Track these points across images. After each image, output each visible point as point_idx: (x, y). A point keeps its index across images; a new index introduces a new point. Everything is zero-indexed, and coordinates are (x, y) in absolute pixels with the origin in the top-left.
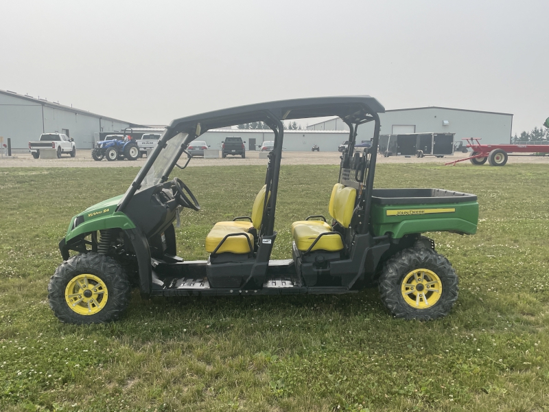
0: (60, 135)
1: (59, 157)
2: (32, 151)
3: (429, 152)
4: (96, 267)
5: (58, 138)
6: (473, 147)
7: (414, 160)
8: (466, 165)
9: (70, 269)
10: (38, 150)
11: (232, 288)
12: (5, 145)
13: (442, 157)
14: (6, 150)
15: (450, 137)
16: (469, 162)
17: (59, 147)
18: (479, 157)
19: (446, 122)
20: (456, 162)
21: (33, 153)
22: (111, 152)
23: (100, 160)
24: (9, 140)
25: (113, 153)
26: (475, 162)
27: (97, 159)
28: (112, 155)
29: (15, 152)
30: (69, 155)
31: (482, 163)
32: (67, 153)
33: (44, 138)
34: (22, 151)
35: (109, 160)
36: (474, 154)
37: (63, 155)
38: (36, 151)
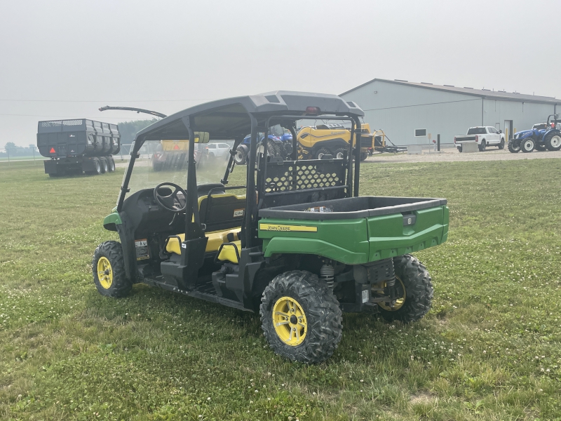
0: (487, 127)
1: (481, 150)
2: (457, 145)
5: (483, 131)
10: (461, 144)
12: (434, 141)
14: (436, 145)
17: (484, 140)
21: (458, 147)
22: (527, 143)
23: (517, 152)
24: (439, 136)
25: (530, 144)
27: (512, 151)
28: (529, 146)
29: (443, 148)
30: (497, 147)
32: (496, 145)
33: (471, 132)
34: (449, 145)
35: (525, 151)
37: (487, 148)
38: (460, 145)
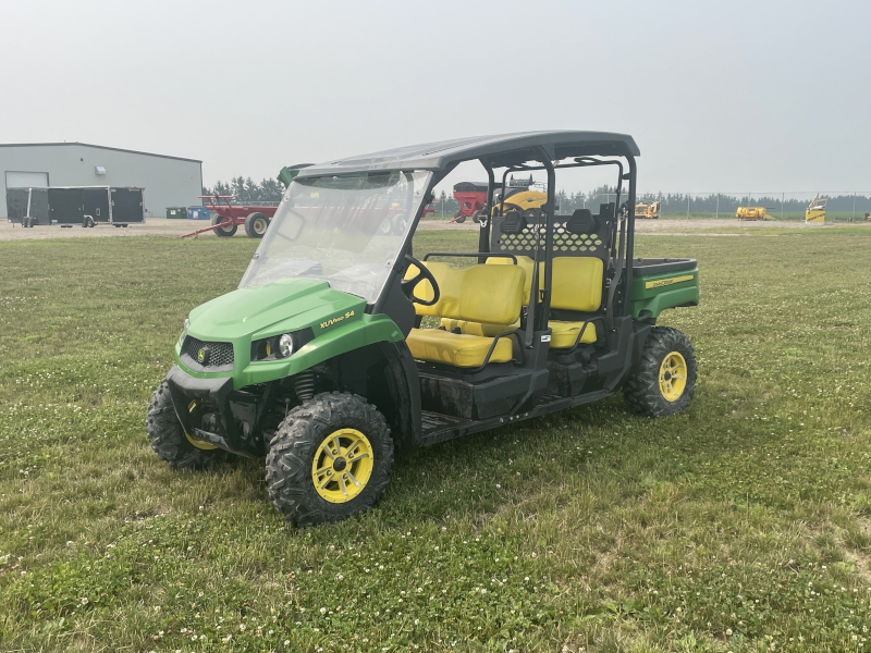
3: (104, 218)
4: (358, 413)
6: (219, 210)
7: (77, 231)
8: (211, 238)
9: (321, 424)
11: (500, 416)
13: (125, 226)
15: (137, 195)
16: (212, 233)
18: (226, 226)
19: (101, 169)
20: (198, 232)
26: (221, 233)
31: (231, 234)
36: (218, 221)
